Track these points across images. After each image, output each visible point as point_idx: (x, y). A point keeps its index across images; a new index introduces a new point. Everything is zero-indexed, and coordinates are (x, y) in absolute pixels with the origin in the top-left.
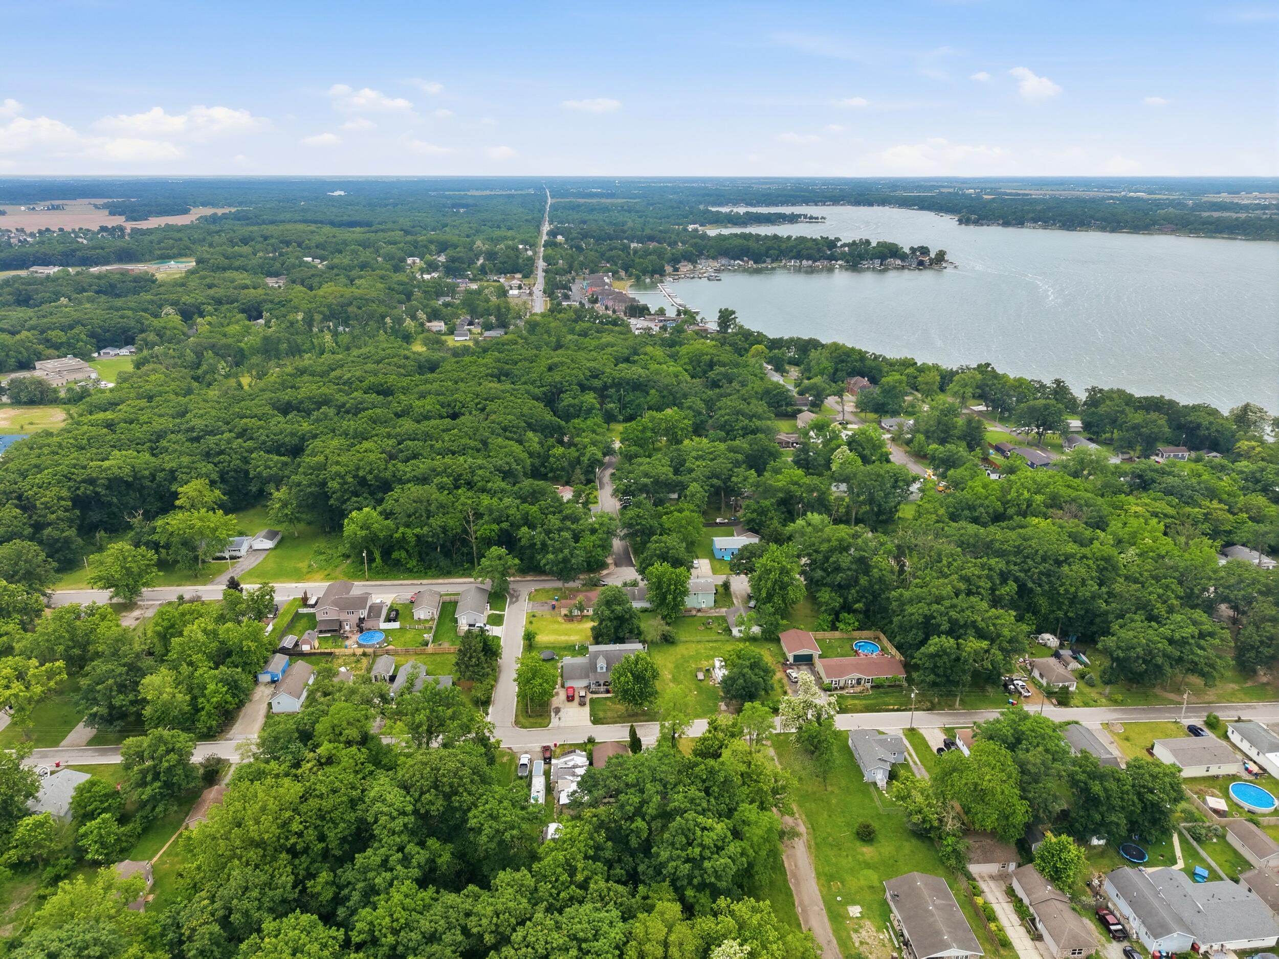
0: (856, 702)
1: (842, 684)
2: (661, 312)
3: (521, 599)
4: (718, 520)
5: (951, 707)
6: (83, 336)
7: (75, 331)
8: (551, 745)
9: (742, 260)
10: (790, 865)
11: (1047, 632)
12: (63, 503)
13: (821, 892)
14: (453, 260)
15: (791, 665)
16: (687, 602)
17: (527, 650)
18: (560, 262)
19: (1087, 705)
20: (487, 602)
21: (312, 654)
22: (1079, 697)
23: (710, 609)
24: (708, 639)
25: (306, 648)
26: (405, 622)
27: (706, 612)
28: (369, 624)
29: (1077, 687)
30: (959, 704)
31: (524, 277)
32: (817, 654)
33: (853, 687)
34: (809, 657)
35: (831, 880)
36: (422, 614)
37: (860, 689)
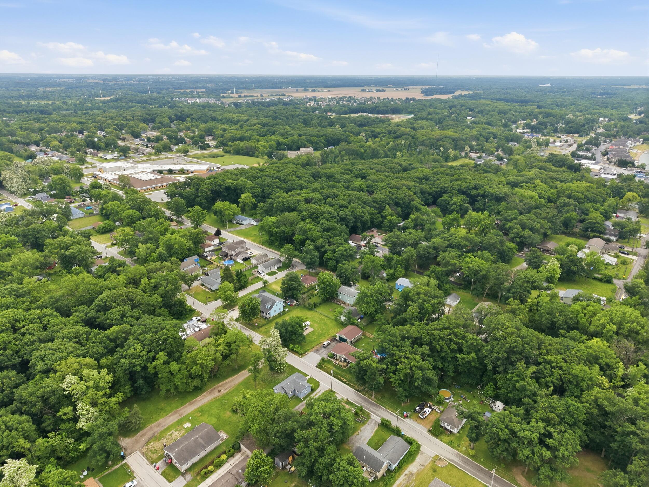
0: (333, 368)
1: (338, 357)
2: (644, 166)
3: (293, 270)
5: (370, 396)
10: (200, 398)
13: (191, 412)
14: (540, 123)
15: (337, 340)
16: (341, 297)
17: (262, 288)
18: (615, 129)
19: (450, 444)
20: (278, 266)
21: (208, 260)
22: (452, 438)
23: (349, 305)
24: (326, 315)
25: (209, 258)
26: (247, 262)
27: (346, 305)
28: (235, 258)
29: (458, 433)
30: (375, 397)
31: (579, 136)
32: (349, 341)
33: (341, 361)
34: (345, 341)
35: (200, 412)
36: (253, 261)
37: (342, 364)
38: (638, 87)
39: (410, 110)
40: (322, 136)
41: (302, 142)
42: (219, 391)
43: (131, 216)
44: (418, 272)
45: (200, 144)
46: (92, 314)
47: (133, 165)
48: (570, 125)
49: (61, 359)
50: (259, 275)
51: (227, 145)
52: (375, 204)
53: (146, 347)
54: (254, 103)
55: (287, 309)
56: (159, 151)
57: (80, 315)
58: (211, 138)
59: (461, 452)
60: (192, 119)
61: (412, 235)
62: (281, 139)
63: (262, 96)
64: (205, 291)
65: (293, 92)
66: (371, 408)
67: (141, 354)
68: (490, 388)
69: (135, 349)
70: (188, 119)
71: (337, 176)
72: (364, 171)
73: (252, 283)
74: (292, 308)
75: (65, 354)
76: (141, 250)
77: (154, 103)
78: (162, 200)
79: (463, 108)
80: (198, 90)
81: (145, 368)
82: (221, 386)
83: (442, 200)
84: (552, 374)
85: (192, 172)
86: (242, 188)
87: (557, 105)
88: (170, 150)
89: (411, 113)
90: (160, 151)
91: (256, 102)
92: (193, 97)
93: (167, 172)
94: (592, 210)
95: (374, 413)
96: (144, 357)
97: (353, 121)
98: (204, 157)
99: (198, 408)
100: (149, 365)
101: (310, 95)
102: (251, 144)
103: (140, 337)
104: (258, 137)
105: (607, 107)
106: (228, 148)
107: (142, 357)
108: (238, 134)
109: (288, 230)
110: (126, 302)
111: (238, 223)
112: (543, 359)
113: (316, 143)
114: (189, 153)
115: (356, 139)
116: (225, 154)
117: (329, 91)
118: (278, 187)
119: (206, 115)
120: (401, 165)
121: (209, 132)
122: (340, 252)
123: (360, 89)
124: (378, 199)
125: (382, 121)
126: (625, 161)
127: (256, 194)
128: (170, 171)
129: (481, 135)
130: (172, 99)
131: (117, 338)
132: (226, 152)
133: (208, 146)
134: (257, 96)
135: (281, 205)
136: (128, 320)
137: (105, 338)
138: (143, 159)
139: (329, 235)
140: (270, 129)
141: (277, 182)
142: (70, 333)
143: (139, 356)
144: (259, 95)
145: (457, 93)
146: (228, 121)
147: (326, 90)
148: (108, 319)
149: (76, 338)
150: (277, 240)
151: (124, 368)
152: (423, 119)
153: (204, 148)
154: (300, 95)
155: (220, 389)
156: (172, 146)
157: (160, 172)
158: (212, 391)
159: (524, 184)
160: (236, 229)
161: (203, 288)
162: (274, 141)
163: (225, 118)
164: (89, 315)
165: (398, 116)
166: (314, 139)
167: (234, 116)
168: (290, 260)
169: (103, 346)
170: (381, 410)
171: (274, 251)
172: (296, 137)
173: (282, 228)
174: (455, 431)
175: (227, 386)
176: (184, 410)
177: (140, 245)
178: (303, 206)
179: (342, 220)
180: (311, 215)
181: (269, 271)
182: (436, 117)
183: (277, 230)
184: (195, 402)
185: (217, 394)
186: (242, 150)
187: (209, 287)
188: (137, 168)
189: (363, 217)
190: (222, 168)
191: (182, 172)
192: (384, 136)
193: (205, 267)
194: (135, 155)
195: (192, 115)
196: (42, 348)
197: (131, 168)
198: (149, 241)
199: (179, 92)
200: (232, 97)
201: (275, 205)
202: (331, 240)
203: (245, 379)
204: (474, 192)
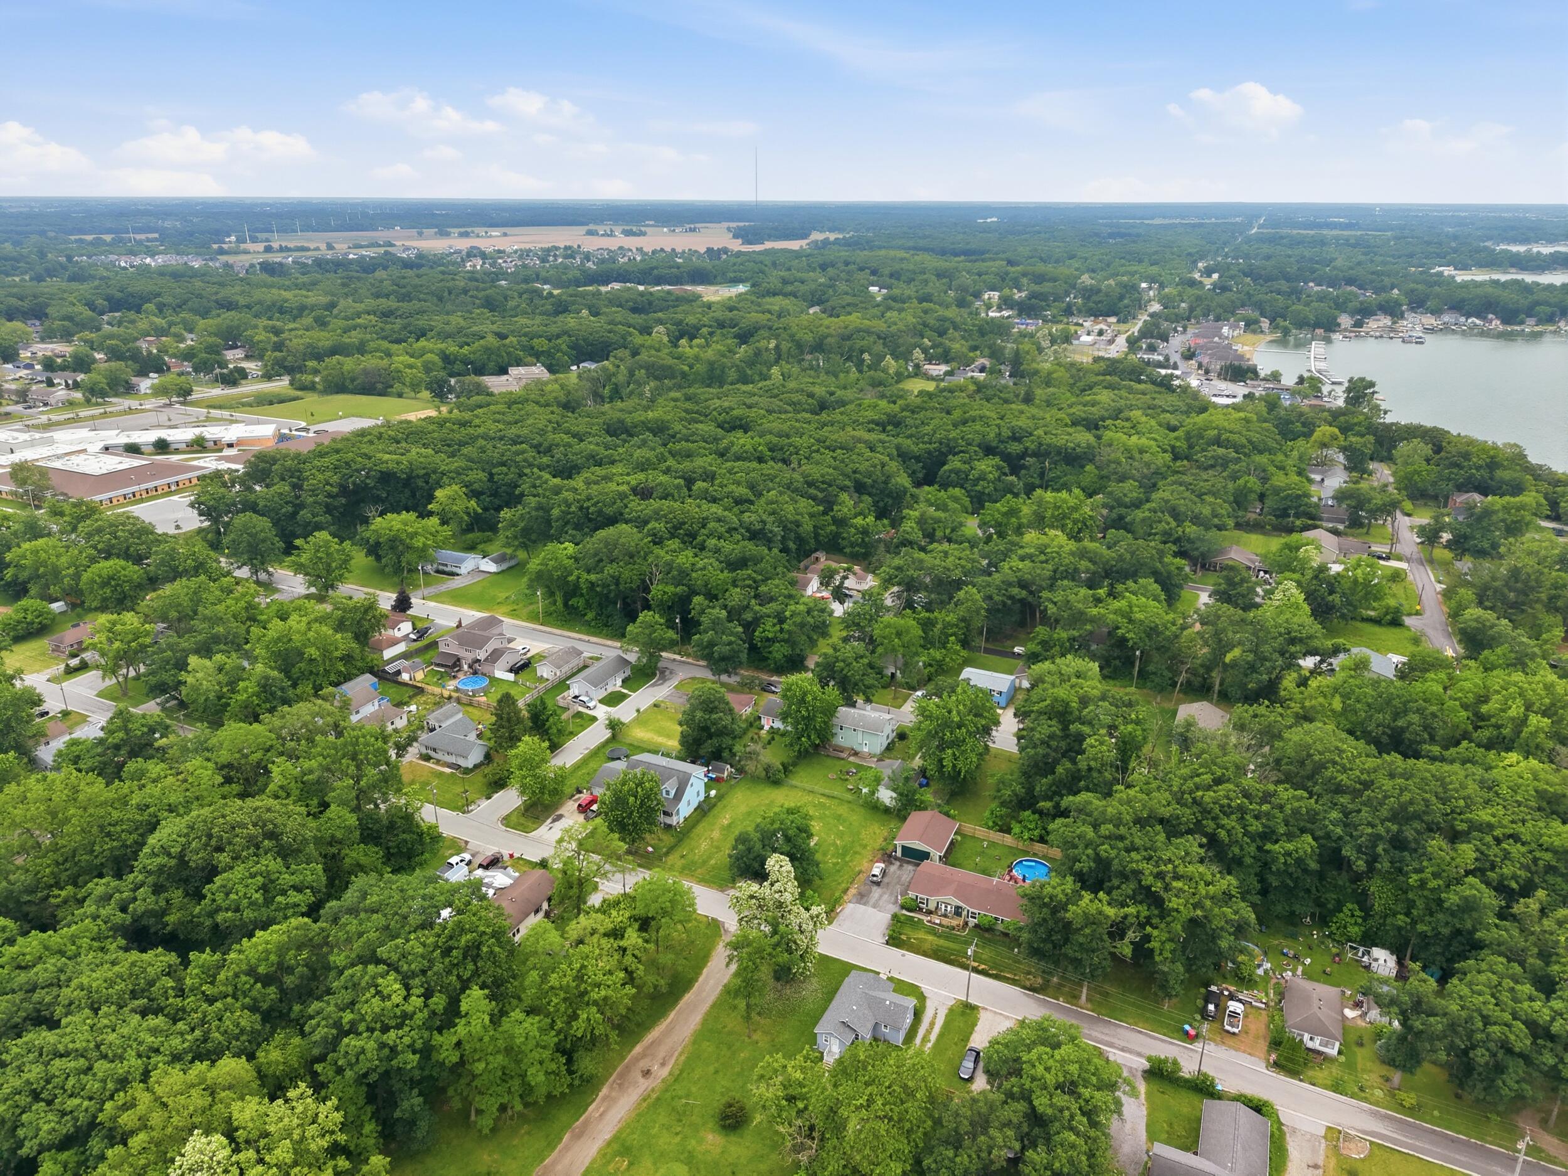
0: (930, 938)
1: (932, 906)
2: (1275, 377)
3: (668, 684)
4: (1016, 650)
5: (1074, 998)
6: (564, 347)
7: (559, 341)
8: (506, 853)
9: (1484, 319)
10: (597, 1108)
11: (1383, 946)
12: (328, 488)
13: (593, 1161)
14: (1033, 296)
15: (896, 858)
16: (843, 739)
17: (607, 742)
18: (1183, 305)
19: (1337, 1087)
20: (623, 676)
21: (406, 684)
22: (1335, 1071)
23: (871, 756)
24: (827, 791)
25: (405, 677)
26: (523, 676)
27: (864, 758)
28: (485, 668)
29: (1340, 1053)
30: (1088, 1000)
31: (1119, 321)
32: (936, 854)
33: (945, 916)
34: (925, 856)
35: (621, 1154)
36: (545, 671)
37: (954, 923)
38: (1167, 221)
39: (732, 275)
40: (558, 336)
41: (508, 354)
42: (647, 1073)
43: (111, 578)
44: (987, 651)
45: (218, 371)
46: (145, 901)
47: (37, 436)
48: (1095, 298)
49: (123, 1083)
50: (581, 709)
51: (301, 369)
52: (812, 491)
53: (417, 981)
54: (320, 263)
55: (713, 793)
56: (95, 393)
57: (103, 912)
58: (239, 353)
59: (1376, 1104)
60: (161, 308)
61: (951, 559)
62: (452, 348)
63: (330, 247)
64: (442, 774)
65: (409, 238)
66: (1094, 1034)
67: (409, 1009)
68: (1349, 918)
69: (385, 998)
70: (150, 306)
71: (677, 427)
72: (735, 413)
73: (572, 734)
74: (724, 787)
75: (133, 1062)
76: (200, 675)
77: (15, 269)
78: (178, 527)
79: (851, 267)
80: (138, 237)
81: (426, 1052)
82: (643, 1055)
83: (951, 471)
84: (1507, 855)
85: (230, 445)
86: (427, 475)
87: (1041, 259)
88: (129, 389)
89: (735, 281)
90: (103, 394)
91: (327, 262)
92: (134, 254)
93: (151, 449)
94: (1272, 469)
95: (1111, 1045)
96: (419, 1015)
97: (614, 300)
98: (244, 405)
99: (609, 1144)
100: (437, 1039)
101: (463, 244)
102: (370, 362)
103: (383, 952)
104: (385, 344)
105: (1140, 261)
106: (306, 378)
107: (411, 1017)
108: (324, 339)
109: (629, 574)
110: (258, 847)
111: (444, 573)
112: (1469, 821)
113: (548, 354)
114: (194, 396)
115: (647, 340)
116: (299, 393)
117: (505, 235)
118: (531, 465)
119: (199, 296)
120: (811, 395)
121: (232, 338)
122: (798, 620)
123: (583, 230)
124: (817, 476)
125: (681, 300)
126: (1240, 367)
127: (476, 486)
128: (162, 446)
129: (925, 325)
130: (69, 258)
131: (284, 968)
132: (303, 388)
133: (243, 374)
134: (317, 249)
135: (573, 509)
136: (291, 900)
137: (244, 978)
138: (54, 417)
139: (749, 577)
140: (409, 325)
141: (523, 452)
142: (111, 983)
143: (406, 1016)
144: (323, 247)
145: (816, 236)
146: (269, 308)
147: (495, 233)
148: (218, 910)
149: (134, 995)
150: (589, 605)
151: (362, 1068)
152: (775, 294)
153: (234, 378)
154: (435, 245)
155: (644, 1064)
156: (134, 380)
157: (133, 449)
158: (621, 1076)
159: (1108, 422)
160: (443, 588)
161: (430, 765)
162: (432, 352)
163: (260, 303)
164: (138, 907)
165: (712, 288)
166: (540, 344)
167: (287, 295)
168: (654, 658)
169: (244, 1007)
170: (1120, 1031)
171: (586, 638)
172: (491, 340)
173: (610, 570)
174: (1333, 1051)
175: (662, 1052)
176: (566, 1161)
177: (193, 661)
178: (636, 506)
179: (755, 535)
180: (676, 528)
181: (602, 694)
182: (803, 288)
183: (593, 577)
184: (586, 1123)
185: (644, 1085)
186: (353, 380)
187: (452, 759)
188: (51, 442)
189: (798, 524)
190: (314, 428)
191: (199, 445)
192: (711, 334)
193: (407, 704)
194: (19, 408)
195: (159, 295)
196: (18, 1056)
197: (32, 444)
198: (215, 648)
199: (81, 241)
200: (246, 252)
201: (556, 512)
202: (763, 589)
203: (705, 1021)
204: (1015, 448)
